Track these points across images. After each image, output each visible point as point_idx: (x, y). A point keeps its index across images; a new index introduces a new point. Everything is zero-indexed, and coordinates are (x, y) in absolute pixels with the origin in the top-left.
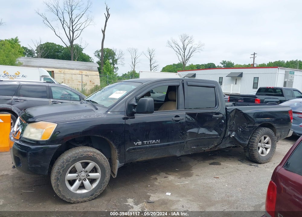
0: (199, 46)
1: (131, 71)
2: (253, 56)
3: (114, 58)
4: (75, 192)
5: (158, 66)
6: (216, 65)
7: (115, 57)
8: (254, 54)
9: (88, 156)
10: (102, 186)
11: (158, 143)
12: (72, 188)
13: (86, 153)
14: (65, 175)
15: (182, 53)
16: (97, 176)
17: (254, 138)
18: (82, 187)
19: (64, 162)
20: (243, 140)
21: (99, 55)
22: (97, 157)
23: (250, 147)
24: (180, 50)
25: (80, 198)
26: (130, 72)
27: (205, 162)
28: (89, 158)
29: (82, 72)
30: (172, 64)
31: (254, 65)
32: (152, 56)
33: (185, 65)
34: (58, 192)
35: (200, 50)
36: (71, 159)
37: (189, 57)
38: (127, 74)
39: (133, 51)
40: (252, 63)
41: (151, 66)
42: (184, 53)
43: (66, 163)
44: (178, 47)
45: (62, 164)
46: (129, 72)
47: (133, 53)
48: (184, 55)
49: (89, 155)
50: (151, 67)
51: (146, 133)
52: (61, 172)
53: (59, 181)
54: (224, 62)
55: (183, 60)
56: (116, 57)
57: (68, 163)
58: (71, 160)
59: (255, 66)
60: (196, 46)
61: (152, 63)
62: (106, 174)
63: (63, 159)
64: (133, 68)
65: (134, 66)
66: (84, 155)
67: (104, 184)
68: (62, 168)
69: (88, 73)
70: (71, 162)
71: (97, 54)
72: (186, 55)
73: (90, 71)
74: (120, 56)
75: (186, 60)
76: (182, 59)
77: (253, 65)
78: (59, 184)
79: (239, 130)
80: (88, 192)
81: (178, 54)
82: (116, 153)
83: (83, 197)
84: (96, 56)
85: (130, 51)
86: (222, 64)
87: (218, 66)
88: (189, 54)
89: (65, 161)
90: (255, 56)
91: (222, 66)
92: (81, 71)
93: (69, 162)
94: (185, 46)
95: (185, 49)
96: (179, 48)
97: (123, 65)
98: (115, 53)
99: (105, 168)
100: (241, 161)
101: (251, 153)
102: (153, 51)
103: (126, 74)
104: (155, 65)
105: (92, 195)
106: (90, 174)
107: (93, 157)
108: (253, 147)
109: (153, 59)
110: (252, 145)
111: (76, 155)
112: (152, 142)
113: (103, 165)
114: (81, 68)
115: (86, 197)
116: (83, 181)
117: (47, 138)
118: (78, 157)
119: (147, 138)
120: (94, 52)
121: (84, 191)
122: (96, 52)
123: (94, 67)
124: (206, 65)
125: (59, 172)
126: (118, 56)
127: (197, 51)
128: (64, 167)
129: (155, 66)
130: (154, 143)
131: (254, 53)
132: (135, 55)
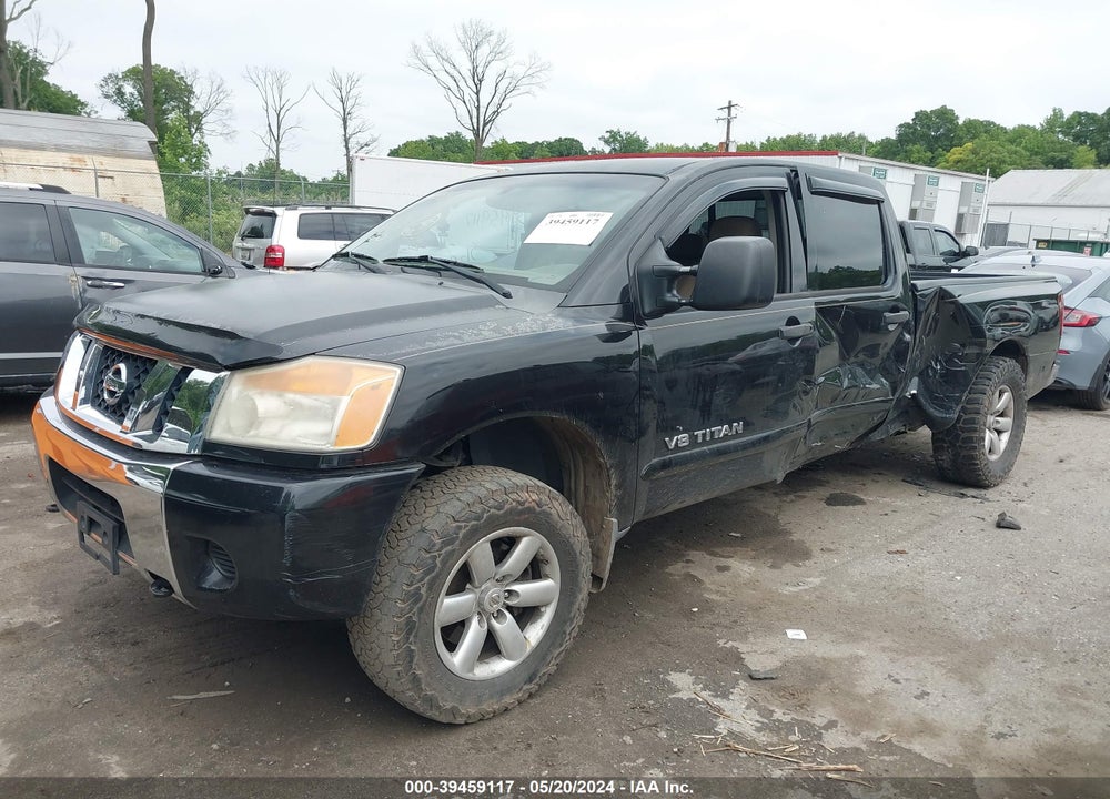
0: (530, 72)
1: (260, 164)
2: (724, 114)
3: (188, 107)
4: (469, 676)
5: (375, 144)
6: (587, 148)
7: (192, 104)
8: (729, 107)
9: (520, 507)
10: (565, 633)
11: (737, 435)
12: (457, 660)
13: (514, 496)
14: (433, 603)
15: (469, 94)
16: (547, 590)
17: (975, 396)
18: (491, 647)
19: (434, 545)
20: (942, 406)
21: (120, 93)
22: (553, 511)
23: (963, 430)
24: (462, 84)
25: (491, 697)
26: (256, 164)
27: (804, 497)
28: (523, 517)
29: (80, 160)
30: (425, 137)
31: (728, 146)
32: (349, 104)
33: (482, 141)
34: (410, 686)
35: (534, 88)
36: (459, 528)
37: (496, 113)
38: (244, 173)
39: (269, 77)
40: (724, 139)
41: (346, 141)
42: (477, 94)
43: (441, 549)
44: (452, 71)
45: (423, 553)
46: (251, 167)
47: (268, 87)
48: (478, 101)
49: (527, 505)
50: (347, 147)
51: (704, 396)
52: (423, 591)
53: (416, 636)
54: (613, 137)
55: (475, 120)
56: (198, 105)
57: (449, 548)
58: (461, 535)
59: (732, 149)
60: (520, 71)
61: (349, 131)
62: (580, 578)
63: (423, 530)
64: (275, 149)
65: (278, 142)
66: (507, 507)
67: (572, 622)
68: (427, 573)
69: (108, 163)
70: (461, 544)
71: (111, 89)
72: (484, 103)
73: (119, 156)
74: (212, 100)
75: (485, 125)
76: (471, 118)
77: (726, 145)
78: (412, 648)
79: (935, 371)
80: (515, 669)
81: (453, 97)
82: (610, 485)
83: (502, 694)
84: (107, 96)
85: (255, 78)
86: (607, 142)
87: (593, 151)
88: (496, 100)
89: (438, 541)
90: (733, 115)
91: (607, 150)
92: (76, 156)
93: (450, 542)
94: (480, 70)
95: (478, 82)
96: (456, 74)
97: (229, 135)
98: (191, 86)
99: (575, 554)
100: (916, 484)
101: (964, 453)
102: (353, 82)
103: (239, 174)
104: (363, 138)
105: (530, 680)
106: (517, 587)
107: (540, 513)
108: (975, 430)
109: (354, 115)
110: (973, 421)
111: (478, 508)
112: (720, 431)
113: (571, 541)
114: (75, 142)
115: (509, 690)
116: (493, 622)
117: (366, 438)
118: (485, 515)
119: (707, 416)
120: (98, 80)
121: (500, 666)
122: (105, 80)
123: (132, 141)
124: (550, 143)
125: (414, 595)
126: (204, 98)
127: (522, 89)
128: (436, 565)
129: (363, 142)
130: (725, 435)
131: (730, 102)
132: (277, 99)
